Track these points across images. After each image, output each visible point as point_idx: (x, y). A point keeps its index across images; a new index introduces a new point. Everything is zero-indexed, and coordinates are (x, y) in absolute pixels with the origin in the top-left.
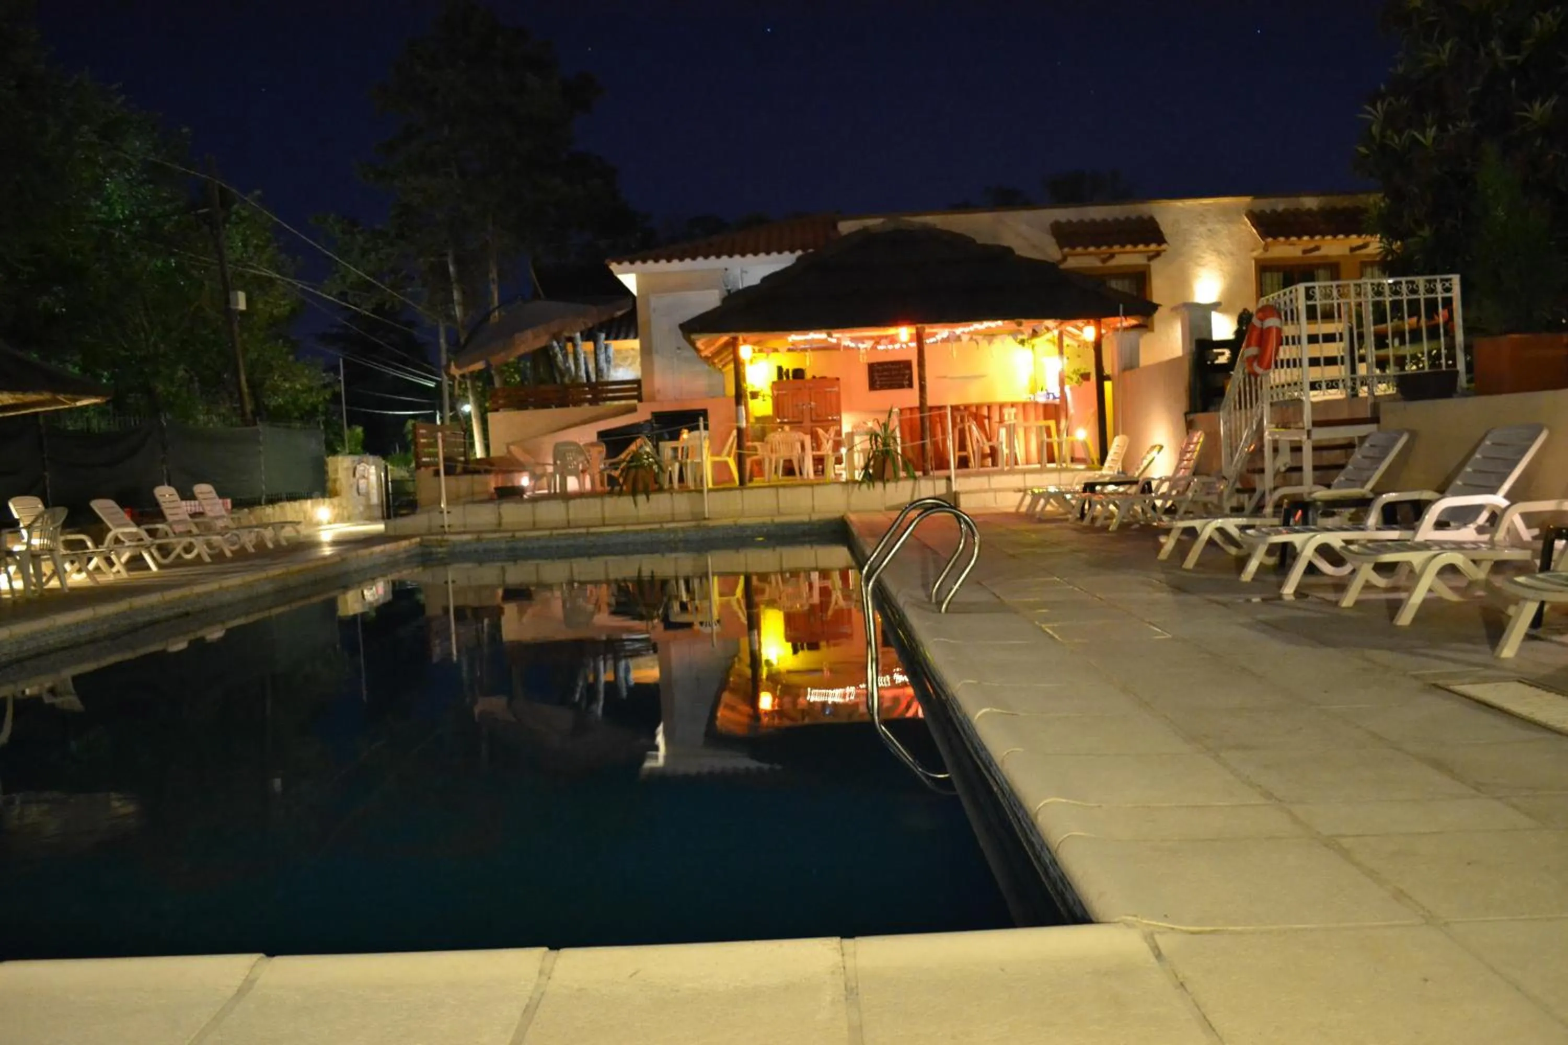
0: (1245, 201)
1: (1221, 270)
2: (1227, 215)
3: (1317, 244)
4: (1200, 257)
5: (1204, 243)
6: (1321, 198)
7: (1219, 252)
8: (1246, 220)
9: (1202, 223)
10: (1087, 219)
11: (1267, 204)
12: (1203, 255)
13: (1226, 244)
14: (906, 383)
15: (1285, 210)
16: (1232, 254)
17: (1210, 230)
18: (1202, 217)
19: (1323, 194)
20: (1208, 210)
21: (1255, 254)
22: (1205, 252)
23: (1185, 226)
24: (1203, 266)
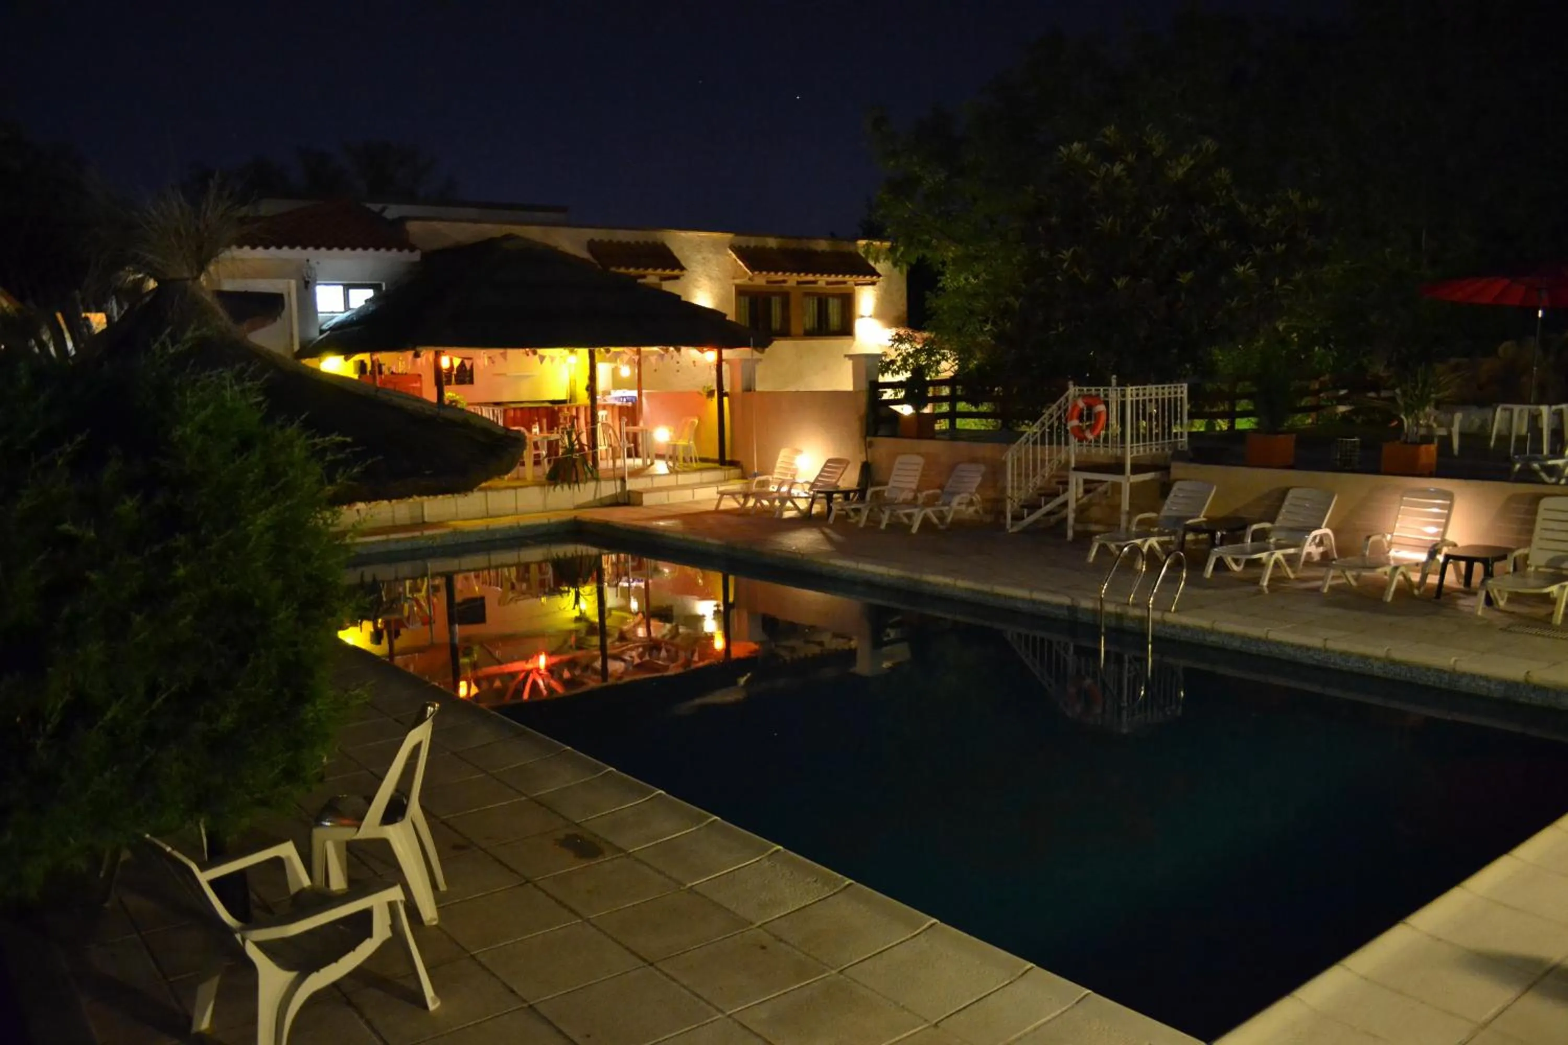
0: (729, 236)
1: (711, 292)
2: (716, 247)
3: (786, 278)
4: (696, 280)
5: (700, 269)
6: (779, 240)
7: (711, 278)
8: (730, 252)
9: (699, 251)
10: (615, 240)
11: (743, 241)
12: (699, 279)
13: (715, 271)
14: (468, 379)
15: (756, 247)
16: (719, 279)
17: (704, 258)
18: (698, 247)
19: (782, 237)
20: (702, 242)
21: (738, 281)
22: (701, 277)
23: (687, 253)
24: (698, 288)
